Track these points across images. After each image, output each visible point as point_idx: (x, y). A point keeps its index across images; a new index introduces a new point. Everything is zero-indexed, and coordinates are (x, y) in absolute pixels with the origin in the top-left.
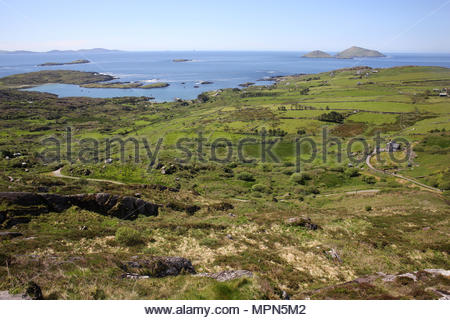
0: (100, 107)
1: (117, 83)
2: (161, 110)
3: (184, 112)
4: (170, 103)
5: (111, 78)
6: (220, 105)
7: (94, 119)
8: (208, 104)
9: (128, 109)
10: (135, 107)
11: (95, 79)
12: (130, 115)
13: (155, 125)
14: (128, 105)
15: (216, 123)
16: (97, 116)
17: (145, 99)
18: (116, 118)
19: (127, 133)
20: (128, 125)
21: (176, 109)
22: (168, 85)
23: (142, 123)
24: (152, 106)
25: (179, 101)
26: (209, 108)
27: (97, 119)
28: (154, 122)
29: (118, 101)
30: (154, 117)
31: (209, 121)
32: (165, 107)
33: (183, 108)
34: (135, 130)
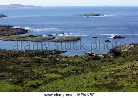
0: (13, 59)
1: (30, 36)
2: (72, 64)
3: (96, 67)
4: (81, 57)
5: (25, 31)
6: (132, 60)
7: (7, 70)
8: (120, 58)
9: (39, 62)
10: (47, 59)
11: (10, 32)
12: (42, 67)
13: (66, 79)
14: (40, 58)
15: (129, 78)
16: (11, 67)
17: (58, 52)
18: (29, 70)
19: (38, 85)
20: (39, 77)
21: (87, 63)
22: (79, 39)
23: (53, 76)
24: (63, 59)
25: (91, 55)
26: (121, 63)
27: (11, 71)
28: (65, 75)
29: (31, 54)
30: (65, 70)
31: (122, 76)
32: (76, 61)
33: (94, 63)
34: (46, 83)
